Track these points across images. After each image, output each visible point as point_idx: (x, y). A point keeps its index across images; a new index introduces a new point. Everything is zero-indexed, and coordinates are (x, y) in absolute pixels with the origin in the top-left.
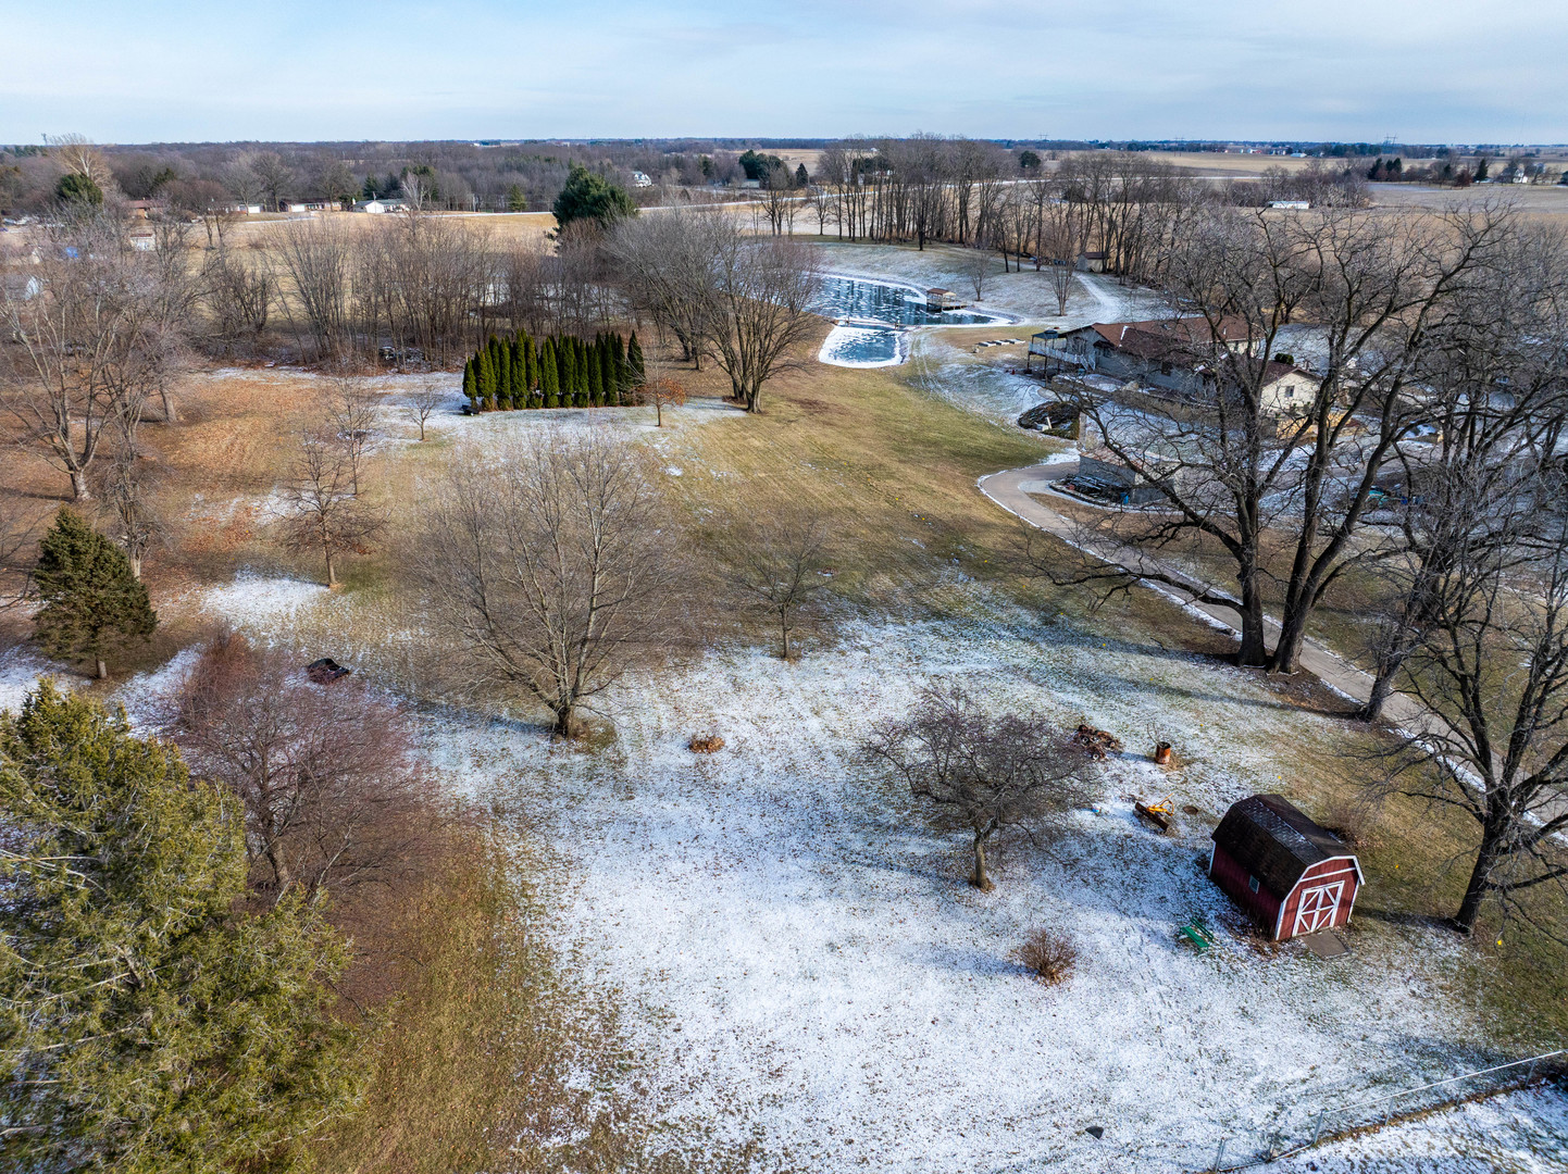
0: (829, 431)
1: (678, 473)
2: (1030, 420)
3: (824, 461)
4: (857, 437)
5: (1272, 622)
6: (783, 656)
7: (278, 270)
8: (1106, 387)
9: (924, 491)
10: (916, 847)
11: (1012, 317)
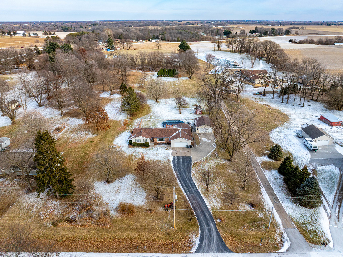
1: (177, 85)
2: (228, 82)
7: (138, 58)
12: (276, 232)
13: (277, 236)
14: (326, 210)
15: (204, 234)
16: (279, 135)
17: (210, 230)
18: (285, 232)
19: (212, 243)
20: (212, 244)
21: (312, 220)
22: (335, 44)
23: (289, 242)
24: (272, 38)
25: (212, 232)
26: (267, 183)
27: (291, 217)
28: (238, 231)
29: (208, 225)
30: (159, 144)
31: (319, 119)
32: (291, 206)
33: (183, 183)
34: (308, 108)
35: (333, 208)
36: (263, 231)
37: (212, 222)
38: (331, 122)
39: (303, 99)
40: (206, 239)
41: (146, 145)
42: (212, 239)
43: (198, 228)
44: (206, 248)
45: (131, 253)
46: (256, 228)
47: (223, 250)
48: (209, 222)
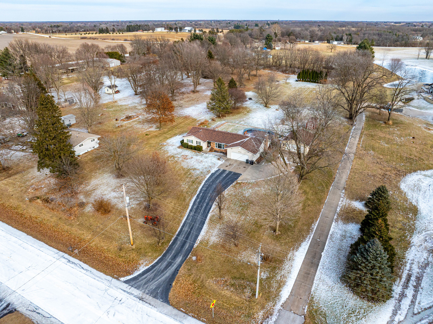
12: (263, 308)
13: (260, 314)
15: (158, 266)
16: (422, 180)
17: (169, 264)
18: (278, 314)
19: (155, 280)
20: (153, 281)
21: (349, 317)
25: (170, 268)
26: (322, 239)
27: (313, 298)
28: (208, 282)
29: (175, 257)
30: (215, 151)
33: (198, 200)
35: (415, 316)
36: (244, 297)
37: (183, 257)
40: (153, 272)
41: (198, 149)
42: (160, 276)
43: (158, 256)
44: (142, 282)
45: (61, 251)
46: (236, 289)
47: (159, 294)
48: (180, 254)
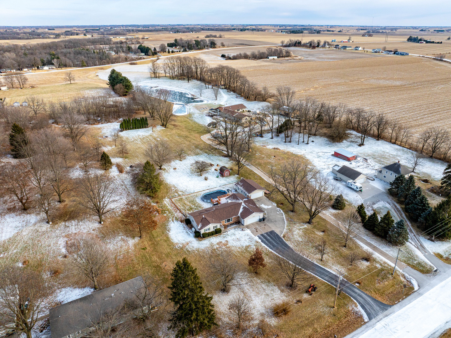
0: (179, 130)
1: (159, 139)
2: (209, 125)
3: (179, 136)
4: (183, 131)
5: (230, 151)
6: (180, 160)
8: (221, 119)
9: (194, 139)
10: (196, 174)
11: (207, 100)
12: (399, 276)
13: (402, 279)
14: (411, 243)
15: (360, 301)
17: (360, 296)
18: (405, 273)
19: (372, 305)
21: (410, 254)
22: (268, 58)
23: (414, 279)
24: (199, 53)
25: (363, 297)
28: (377, 286)
29: (355, 292)
30: (228, 226)
31: (332, 155)
32: (389, 249)
34: (313, 145)
36: (391, 279)
37: (355, 288)
38: (347, 157)
39: (301, 135)
40: (365, 305)
41: (217, 232)
42: (369, 303)
43: (350, 298)
44: (372, 312)
46: (386, 279)
47: (384, 307)
48: (352, 289)
